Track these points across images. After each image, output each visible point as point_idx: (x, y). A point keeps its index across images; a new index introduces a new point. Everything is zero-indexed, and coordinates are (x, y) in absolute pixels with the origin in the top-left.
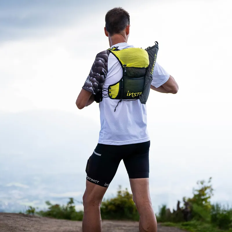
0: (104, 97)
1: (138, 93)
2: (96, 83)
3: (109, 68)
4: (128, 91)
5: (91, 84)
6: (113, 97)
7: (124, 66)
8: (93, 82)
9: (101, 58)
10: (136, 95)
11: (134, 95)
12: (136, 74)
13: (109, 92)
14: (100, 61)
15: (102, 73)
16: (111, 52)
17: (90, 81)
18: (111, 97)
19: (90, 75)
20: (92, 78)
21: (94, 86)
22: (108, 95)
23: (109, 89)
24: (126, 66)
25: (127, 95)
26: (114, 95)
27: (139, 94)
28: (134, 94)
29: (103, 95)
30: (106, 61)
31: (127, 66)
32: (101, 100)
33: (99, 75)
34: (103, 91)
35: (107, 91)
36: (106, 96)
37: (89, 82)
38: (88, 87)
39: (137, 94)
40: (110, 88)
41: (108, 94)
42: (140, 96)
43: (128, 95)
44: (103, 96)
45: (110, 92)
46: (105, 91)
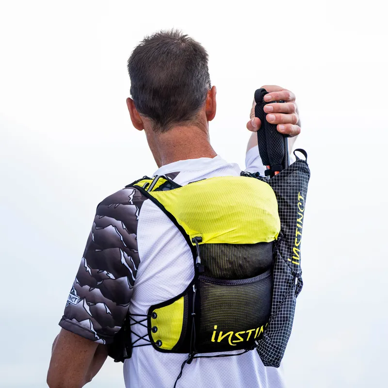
0: (138, 343)
1: (250, 332)
2: (101, 305)
3: (141, 251)
4: (216, 327)
5: (87, 308)
6: (164, 346)
7: (194, 242)
8: (92, 301)
9: (114, 220)
10: (242, 340)
11: (234, 338)
12: (240, 266)
13: (151, 329)
14: (111, 228)
15: (121, 271)
16: (147, 196)
17: (81, 299)
18: (157, 346)
19: (82, 277)
20: (87, 287)
21: (96, 316)
22: (147, 338)
23: (152, 319)
24: (201, 241)
25: (213, 340)
26: (167, 339)
27: (254, 333)
28: (237, 335)
29: (134, 338)
30: (132, 228)
31: (204, 242)
32: (126, 354)
33: (111, 276)
34: (132, 322)
35: (145, 323)
36: (142, 342)
37: (76, 302)
38: (74, 320)
39: (244, 336)
40: (155, 316)
41: (149, 334)
42: (257, 339)
43: (216, 338)
44: (133, 340)
45: (155, 330)
46: (139, 323)
